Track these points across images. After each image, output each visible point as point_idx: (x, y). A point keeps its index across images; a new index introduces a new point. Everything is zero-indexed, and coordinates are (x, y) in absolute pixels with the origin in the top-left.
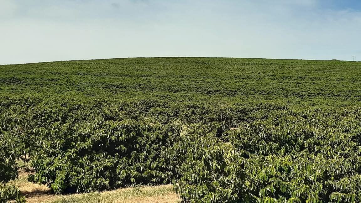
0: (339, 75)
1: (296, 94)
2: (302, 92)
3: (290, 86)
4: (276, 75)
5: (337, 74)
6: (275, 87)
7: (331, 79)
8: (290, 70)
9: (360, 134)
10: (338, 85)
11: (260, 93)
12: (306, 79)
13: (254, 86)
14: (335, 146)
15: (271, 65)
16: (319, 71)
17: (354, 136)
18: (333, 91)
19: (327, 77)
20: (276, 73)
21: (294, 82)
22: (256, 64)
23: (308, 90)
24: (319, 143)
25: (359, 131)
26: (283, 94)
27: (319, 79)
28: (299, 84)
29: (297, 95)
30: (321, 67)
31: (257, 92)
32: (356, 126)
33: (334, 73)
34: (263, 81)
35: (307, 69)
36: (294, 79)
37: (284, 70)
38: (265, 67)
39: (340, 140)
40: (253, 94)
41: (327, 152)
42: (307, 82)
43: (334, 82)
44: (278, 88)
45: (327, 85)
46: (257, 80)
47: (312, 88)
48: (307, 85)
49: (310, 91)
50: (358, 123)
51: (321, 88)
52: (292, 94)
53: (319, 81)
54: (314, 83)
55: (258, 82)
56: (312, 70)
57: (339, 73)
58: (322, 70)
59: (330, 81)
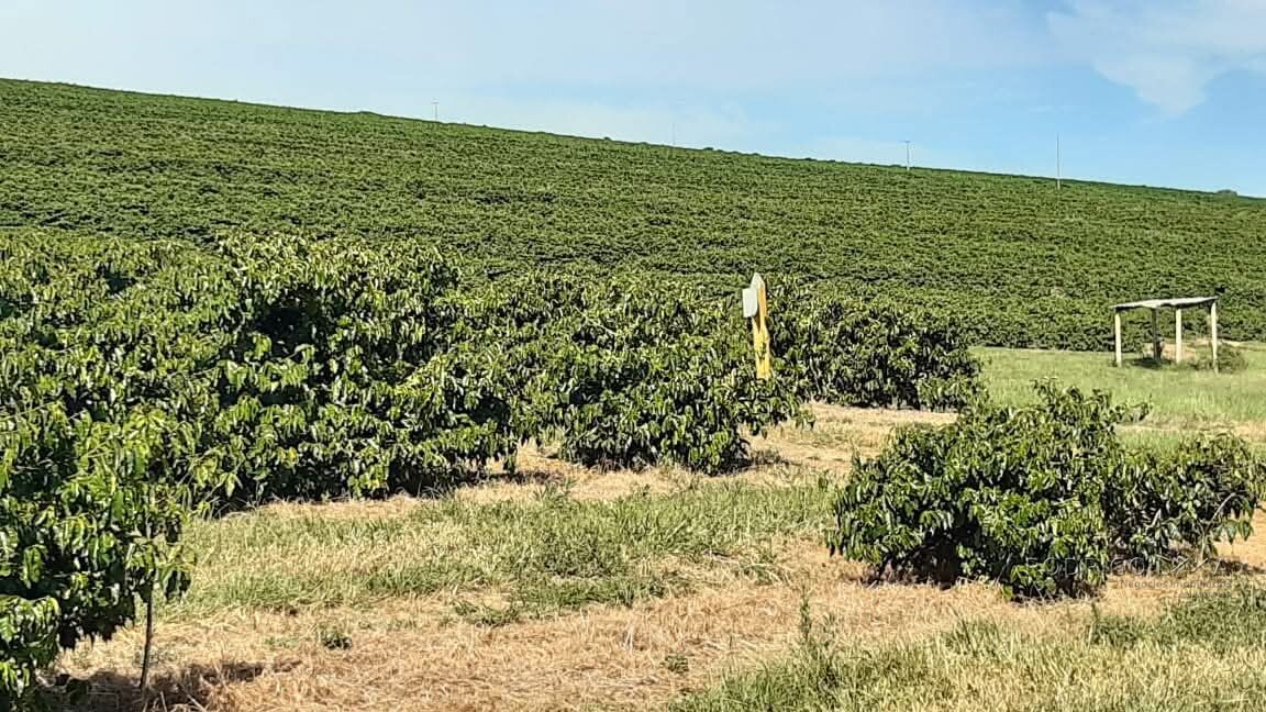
0: (369, 168)
1: (191, 232)
2: (218, 222)
3: (171, 197)
4: (119, 154)
5: (361, 166)
6: (112, 198)
7: (334, 180)
8: (184, 136)
9: (231, 315)
10: (358, 205)
11: (48, 221)
12: (239, 174)
13: (23, 191)
14: (119, 352)
15: (107, 111)
16: (295, 148)
17: (207, 320)
18: (339, 226)
19: (321, 175)
20: (123, 143)
21: (190, 185)
22: (47, 105)
23: (240, 218)
24: (53, 337)
25: (227, 304)
26: (143, 229)
27: (293, 177)
28: (211, 194)
29: (195, 235)
30: (307, 132)
31: (34, 216)
32: (220, 286)
33: (353, 159)
34: (65, 173)
35: (248, 137)
36: (194, 174)
37: (156, 137)
38: (80, 119)
39: (137, 330)
40: (16, 222)
41: (79, 371)
42: (241, 189)
43: (347, 192)
44: (124, 203)
45: (317, 202)
46: (39, 166)
47: (256, 211)
48: (239, 197)
49: (251, 221)
50: (228, 274)
51: (294, 214)
52: (179, 229)
53: (288, 188)
54: (269, 193)
55: (42, 176)
56: (267, 144)
57: (369, 161)
58: (306, 145)
59: (331, 187)
